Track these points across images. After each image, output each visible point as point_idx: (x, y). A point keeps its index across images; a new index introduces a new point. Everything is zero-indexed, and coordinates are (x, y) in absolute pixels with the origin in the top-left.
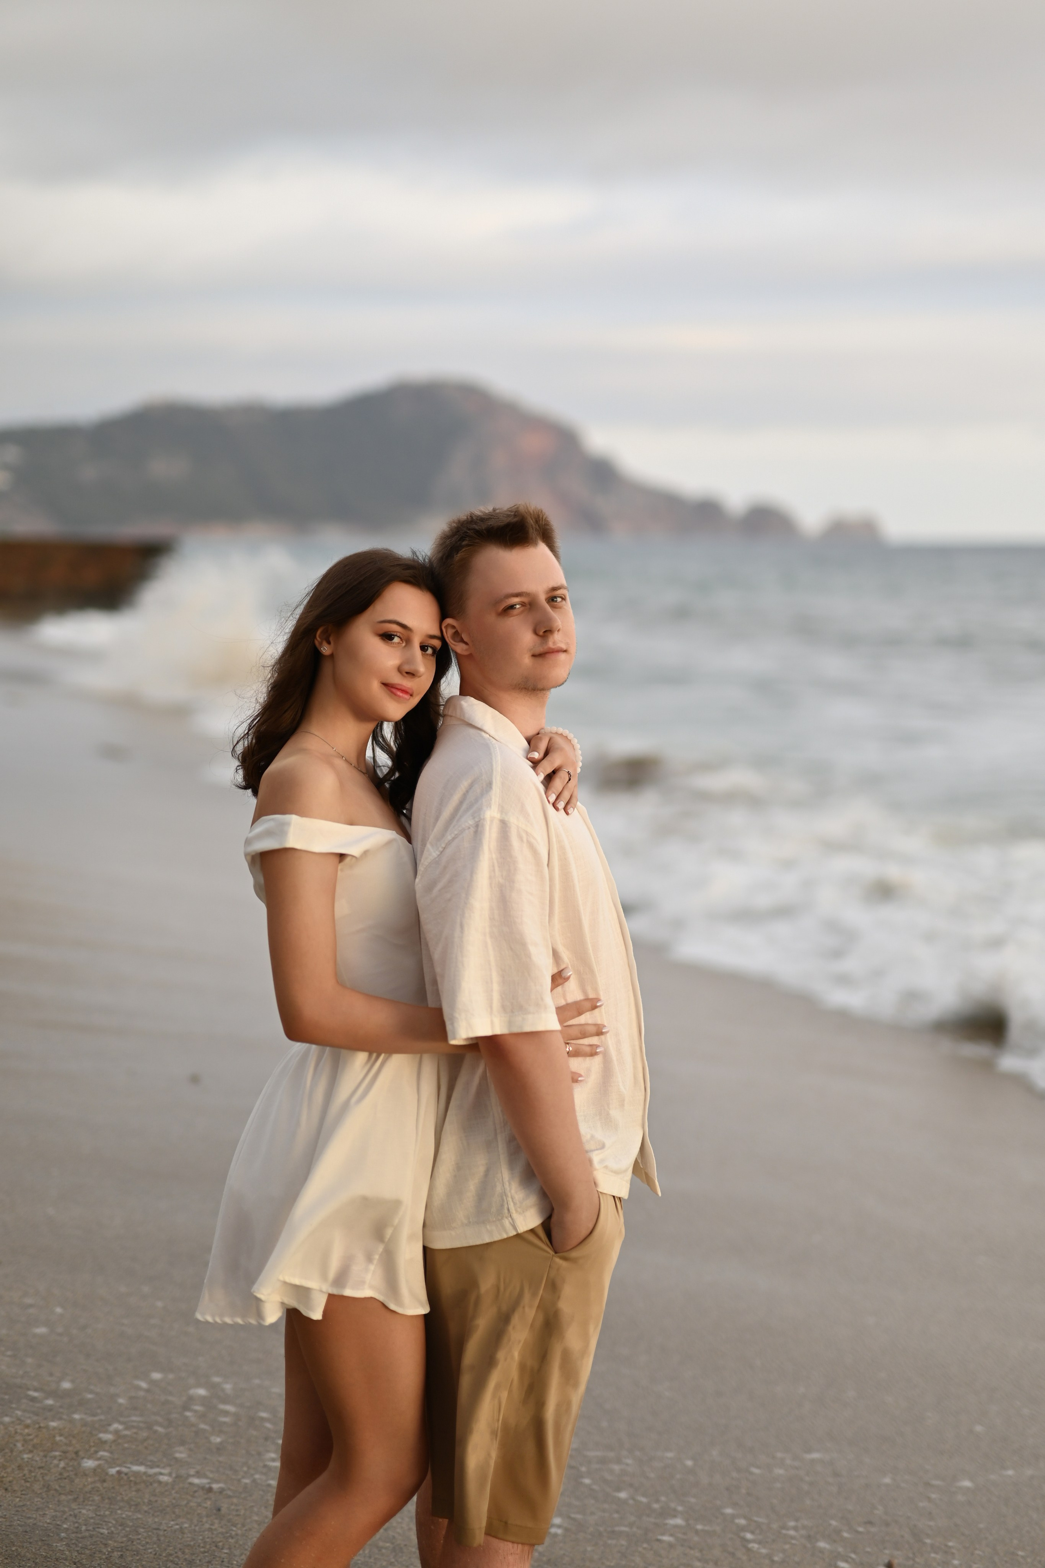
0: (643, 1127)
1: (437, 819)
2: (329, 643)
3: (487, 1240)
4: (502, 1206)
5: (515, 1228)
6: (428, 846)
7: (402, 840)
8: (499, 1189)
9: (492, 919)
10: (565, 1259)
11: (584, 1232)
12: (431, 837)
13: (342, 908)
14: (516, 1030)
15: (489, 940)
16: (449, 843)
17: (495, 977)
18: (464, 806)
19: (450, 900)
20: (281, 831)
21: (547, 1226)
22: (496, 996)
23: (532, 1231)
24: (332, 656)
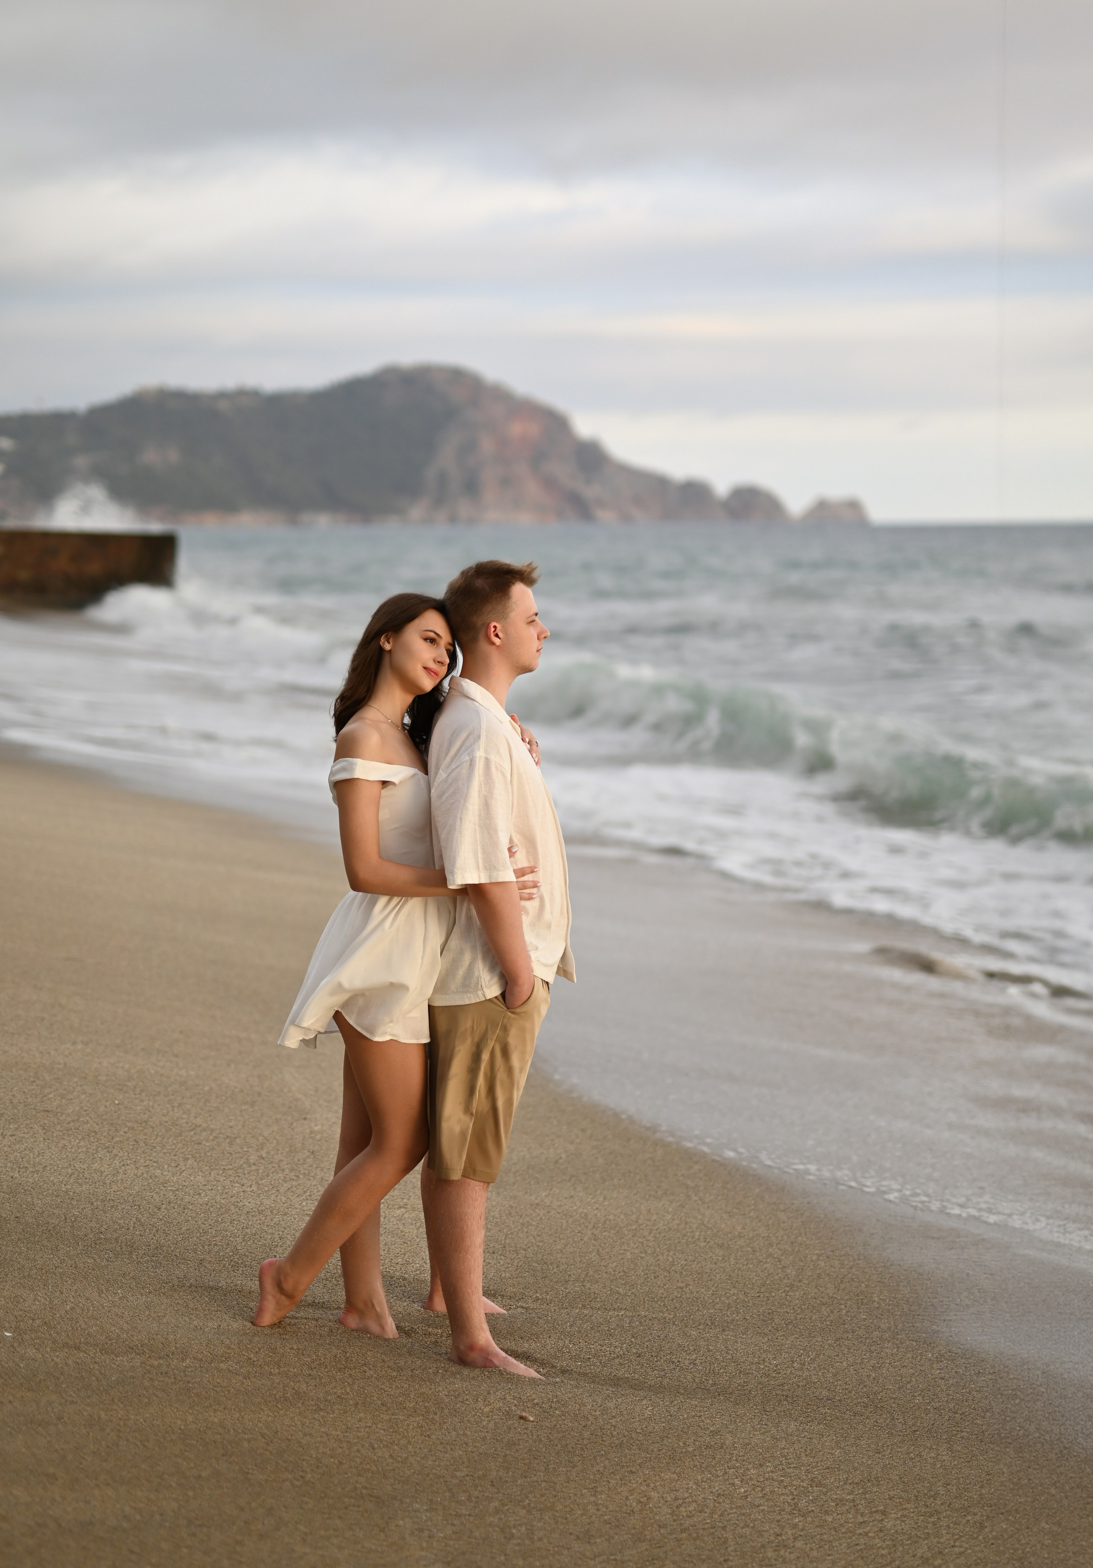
0: (566, 941)
1: (447, 754)
2: (389, 643)
3: (467, 1003)
4: (478, 983)
5: (484, 996)
6: (441, 771)
7: (421, 774)
8: (476, 974)
9: (480, 816)
10: (513, 1013)
11: (525, 998)
12: (443, 766)
13: (385, 814)
14: (493, 881)
15: (477, 828)
16: (453, 770)
17: (480, 850)
18: (463, 748)
19: (453, 803)
20: (351, 769)
21: (503, 995)
22: (480, 861)
23: (496, 997)
24: (390, 651)
